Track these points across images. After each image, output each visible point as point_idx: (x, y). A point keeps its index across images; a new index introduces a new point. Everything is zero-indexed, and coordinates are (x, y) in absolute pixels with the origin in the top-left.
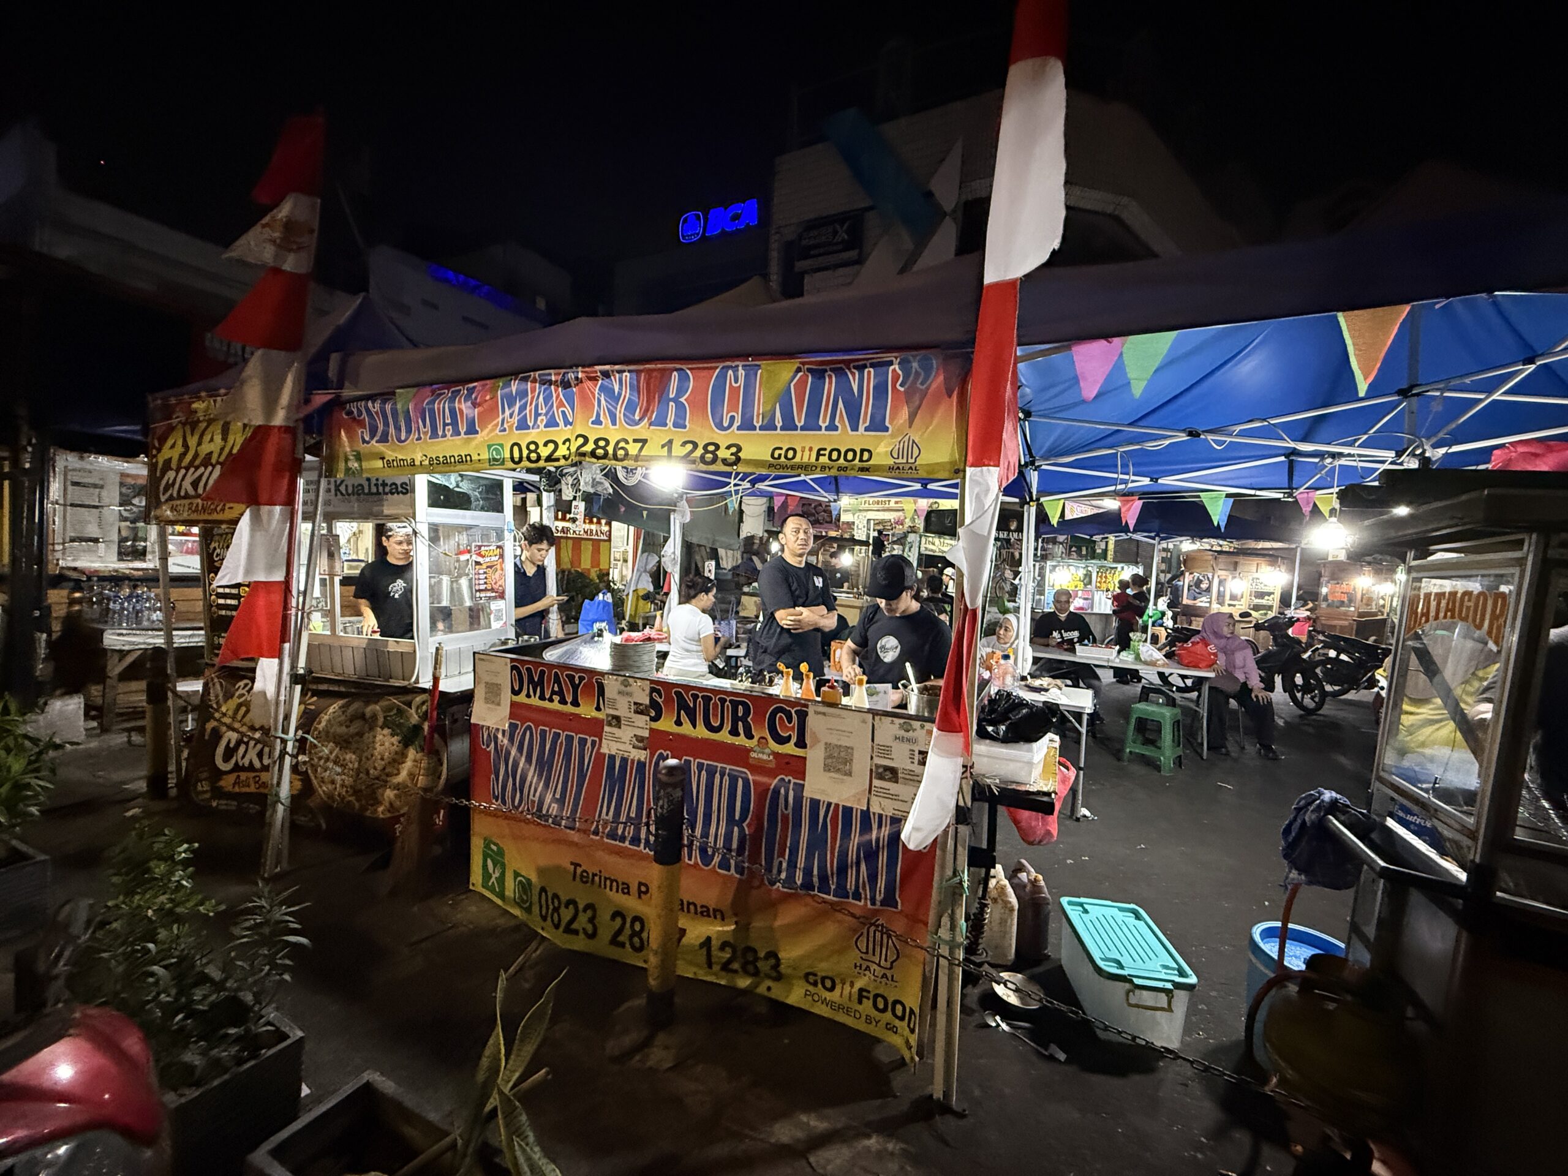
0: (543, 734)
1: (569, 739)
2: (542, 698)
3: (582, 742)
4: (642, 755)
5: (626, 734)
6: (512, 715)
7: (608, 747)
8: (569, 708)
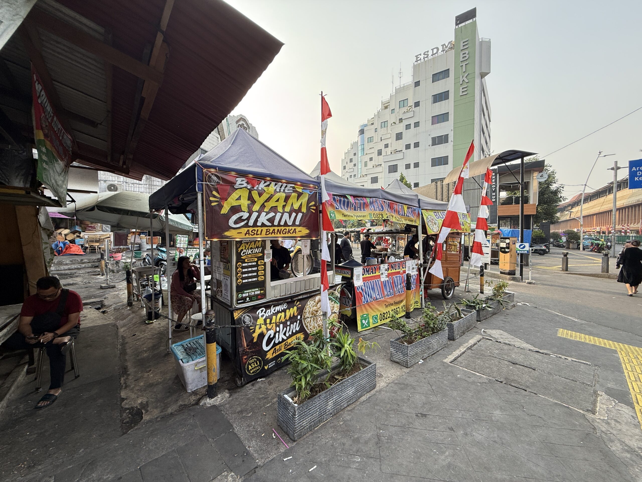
0: (371, 282)
1: (376, 281)
2: (369, 274)
3: (378, 281)
4: (387, 279)
5: (384, 276)
6: (363, 281)
7: (382, 280)
8: (374, 275)
